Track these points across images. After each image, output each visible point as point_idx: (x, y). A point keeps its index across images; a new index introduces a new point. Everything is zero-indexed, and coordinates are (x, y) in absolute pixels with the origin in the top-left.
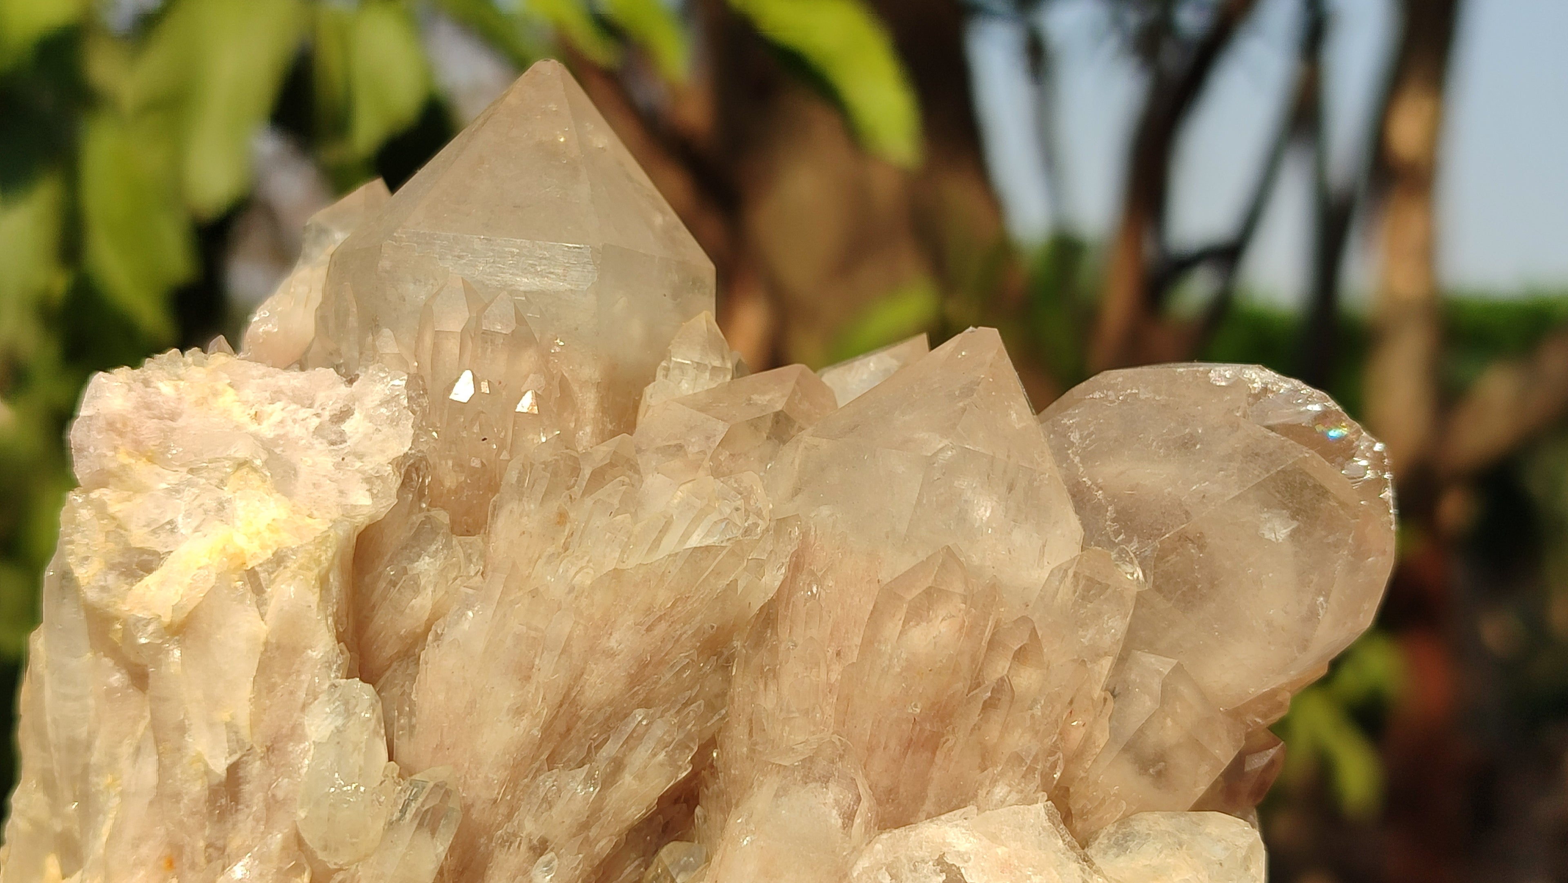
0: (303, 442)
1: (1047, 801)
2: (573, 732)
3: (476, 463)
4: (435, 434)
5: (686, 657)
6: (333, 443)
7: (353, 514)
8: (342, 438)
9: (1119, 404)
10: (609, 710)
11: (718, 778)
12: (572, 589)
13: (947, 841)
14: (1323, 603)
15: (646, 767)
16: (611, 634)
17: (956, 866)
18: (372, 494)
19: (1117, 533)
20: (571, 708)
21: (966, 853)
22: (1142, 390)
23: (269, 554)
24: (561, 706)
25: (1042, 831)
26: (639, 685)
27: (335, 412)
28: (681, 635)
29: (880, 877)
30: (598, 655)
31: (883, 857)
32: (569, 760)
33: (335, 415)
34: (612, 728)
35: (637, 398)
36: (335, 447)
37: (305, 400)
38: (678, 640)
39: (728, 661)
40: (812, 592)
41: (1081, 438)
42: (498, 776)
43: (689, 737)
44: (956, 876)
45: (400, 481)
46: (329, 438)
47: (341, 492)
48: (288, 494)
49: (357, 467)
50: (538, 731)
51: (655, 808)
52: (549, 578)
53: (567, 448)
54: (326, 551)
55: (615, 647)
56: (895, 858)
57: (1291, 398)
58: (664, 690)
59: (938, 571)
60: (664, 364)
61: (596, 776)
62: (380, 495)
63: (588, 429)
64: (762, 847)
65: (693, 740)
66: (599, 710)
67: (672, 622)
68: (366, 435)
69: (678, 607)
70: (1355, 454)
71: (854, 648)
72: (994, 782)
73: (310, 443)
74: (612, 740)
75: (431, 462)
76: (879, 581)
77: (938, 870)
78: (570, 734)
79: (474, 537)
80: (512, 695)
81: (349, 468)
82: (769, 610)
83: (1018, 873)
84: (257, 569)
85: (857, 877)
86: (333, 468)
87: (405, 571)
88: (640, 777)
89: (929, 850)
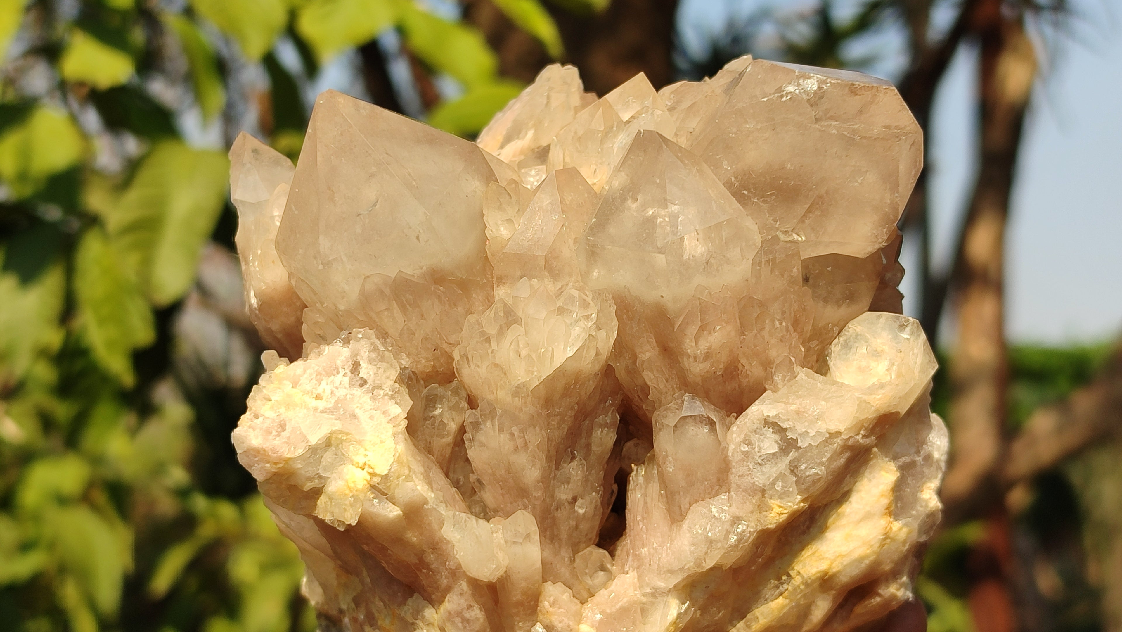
0: (349, 396)
6: (362, 387)
8: (363, 382)
13: (764, 412)
17: (774, 422)
18: (398, 404)
21: (777, 413)
27: (351, 368)
29: (742, 449)
31: (739, 437)
36: (364, 389)
37: (333, 371)
44: (777, 427)
45: (406, 389)
46: (359, 385)
47: (385, 414)
49: (382, 394)
56: (744, 435)
62: (402, 402)
68: (375, 374)
73: (352, 394)
77: (767, 429)
81: (379, 397)
86: (371, 402)
89: (758, 421)
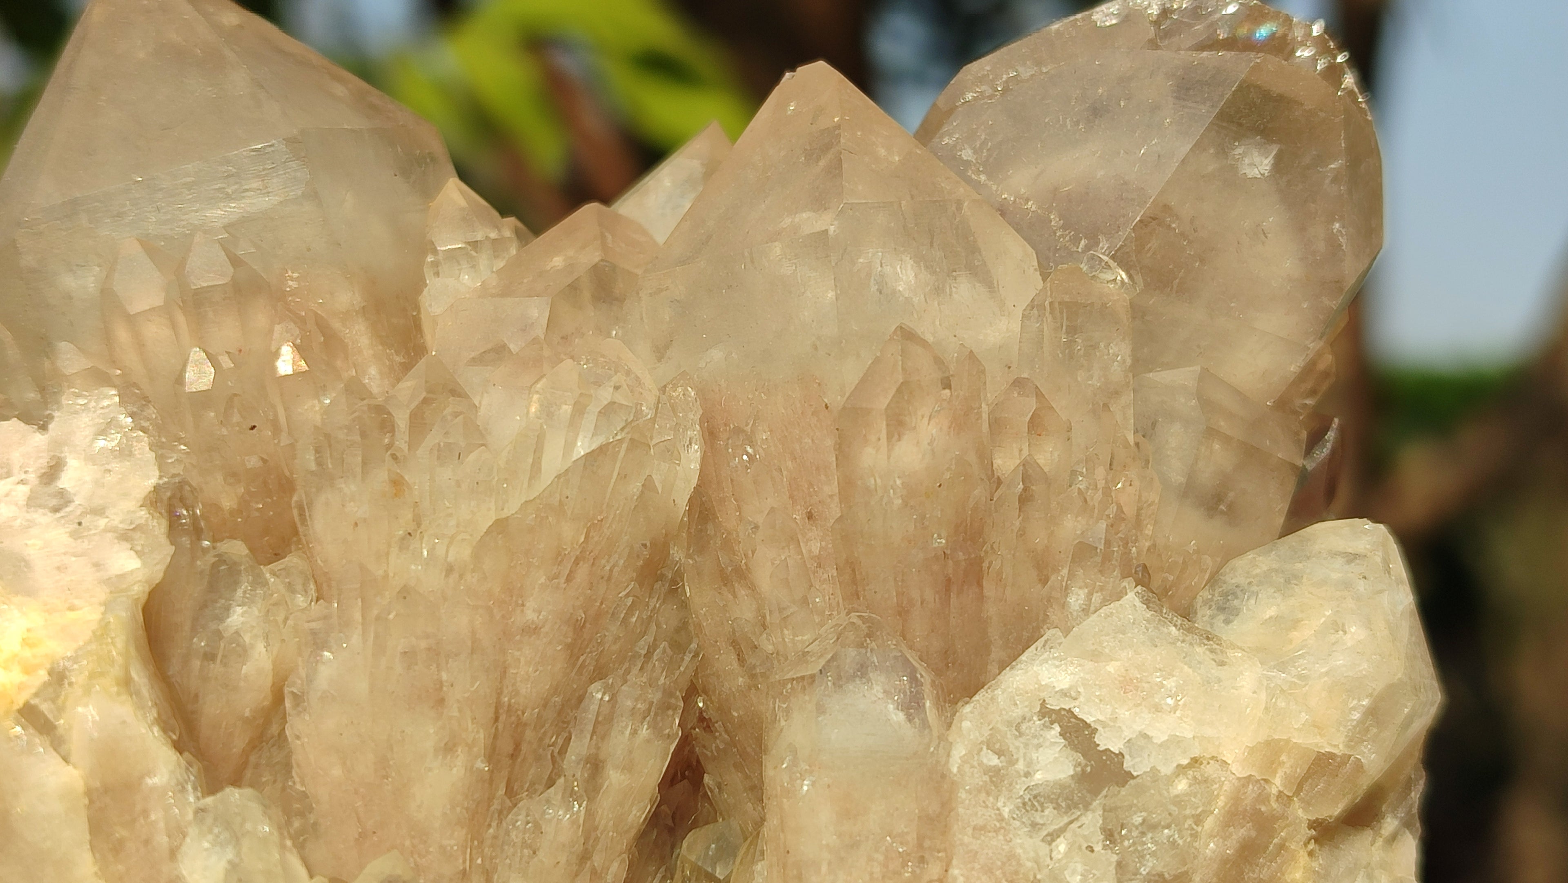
0: (18, 522)
1: (1136, 587)
2: (524, 747)
3: (253, 462)
4: (183, 447)
5: (627, 596)
6: (56, 510)
7: (124, 586)
8: (63, 500)
9: (1002, 95)
10: (557, 699)
11: (717, 731)
12: (449, 570)
13: (1043, 683)
14: (1341, 229)
15: (630, 752)
16: (523, 605)
17: (1064, 709)
18: (136, 552)
19: (1076, 240)
20: (510, 716)
21: (1070, 688)
22: (1021, 69)
23: (43, 676)
24: (496, 719)
25: (1148, 625)
26: (582, 655)
27: (43, 471)
28: (611, 570)
29: (985, 761)
30: (518, 638)
31: (978, 734)
32: (532, 784)
33: (44, 473)
34: (568, 723)
35: (415, 314)
36: (62, 514)
38: (609, 579)
39: (674, 582)
40: (747, 454)
41: (975, 152)
42: (455, 839)
43: (668, 693)
44: (1070, 722)
45: (165, 523)
46: (51, 505)
47: (97, 565)
48: (30, 593)
49: (102, 527)
50: (482, 761)
51: (659, 798)
52: (413, 567)
53: (363, 399)
54: (113, 643)
55: (535, 619)
56: (991, 730)
57: (1199, 10)
58: (615, 648)
59: (902, 360)
60: (430, 258)
61: (576, 789)
62: (146, 551)
63: (373, 371)
64: (829, 786)
65: (671, 695)
66: (545, 706)
67: (594, 559)
68: (95, 483)
69: (593, 537)
70: (1293, 48)
71: (829, 500)
72: (1066, 591)
73: (28, 520)
74: (576, 735)
75: (194, 484)
76: (827, 407)
77: (1048, 724)
78: (520, 750)
79: (286, 559)
80: (432, 731)
81: (93, 532)
82: (701, 498)
83: (1146, 685)
84: (32, 702)
85: (958, 771)
86: (71, 540)
87: (219, 634)
88: (628, 768)
89: (1027, 703)
